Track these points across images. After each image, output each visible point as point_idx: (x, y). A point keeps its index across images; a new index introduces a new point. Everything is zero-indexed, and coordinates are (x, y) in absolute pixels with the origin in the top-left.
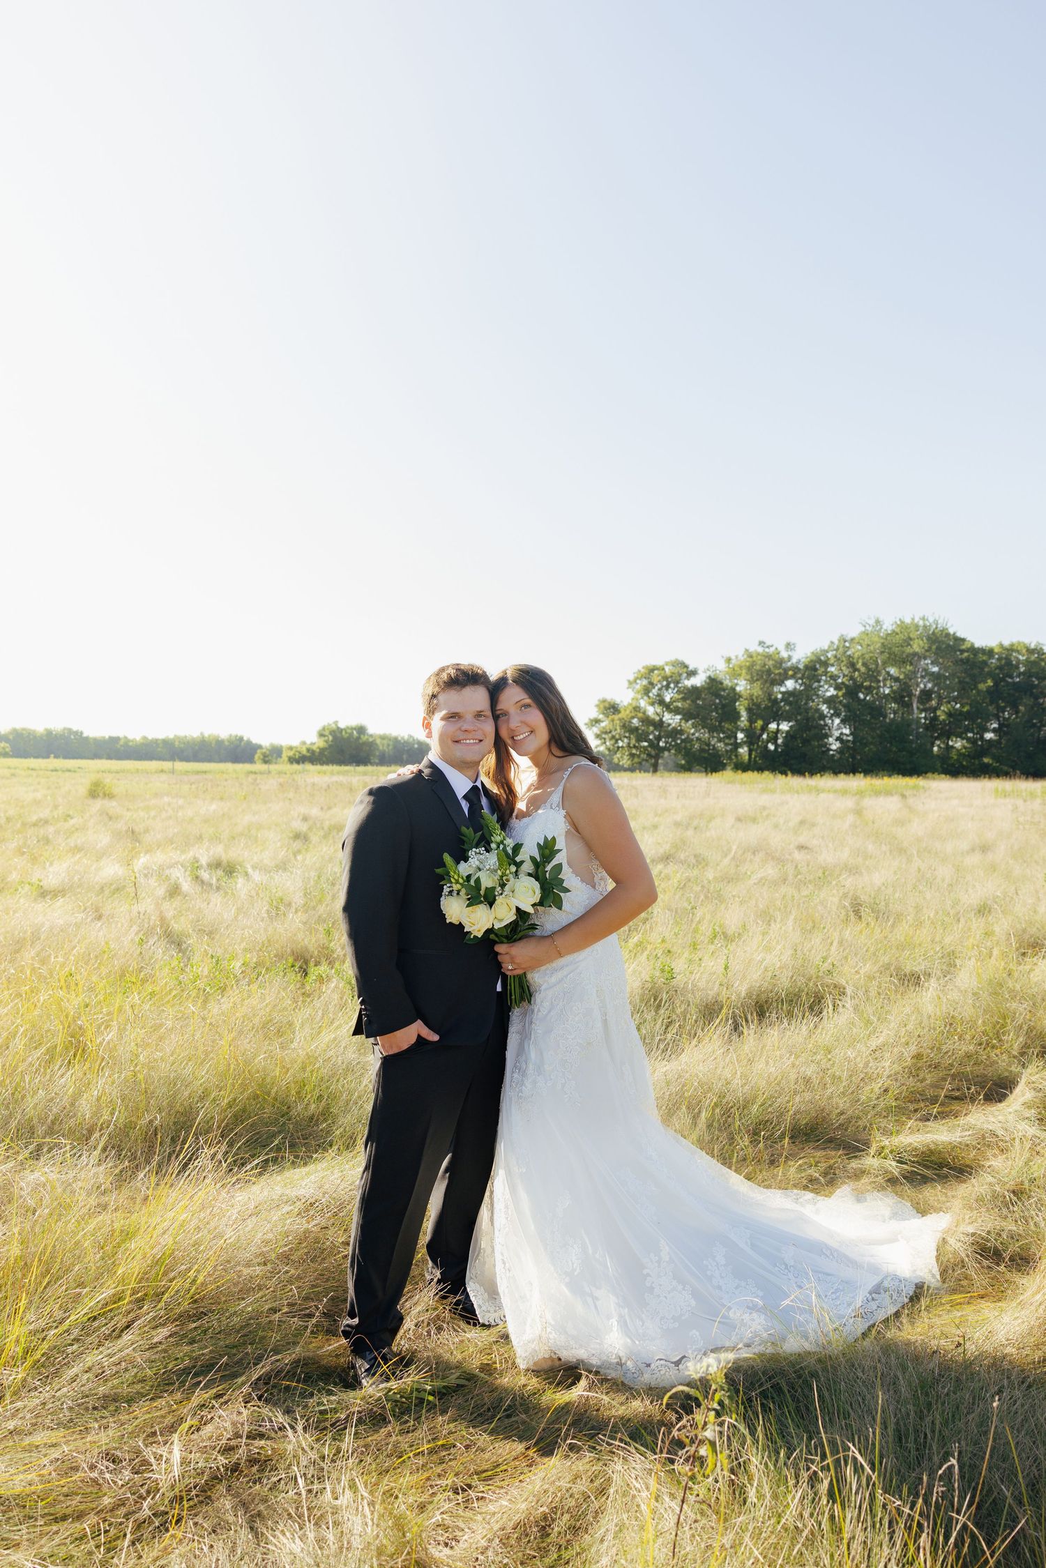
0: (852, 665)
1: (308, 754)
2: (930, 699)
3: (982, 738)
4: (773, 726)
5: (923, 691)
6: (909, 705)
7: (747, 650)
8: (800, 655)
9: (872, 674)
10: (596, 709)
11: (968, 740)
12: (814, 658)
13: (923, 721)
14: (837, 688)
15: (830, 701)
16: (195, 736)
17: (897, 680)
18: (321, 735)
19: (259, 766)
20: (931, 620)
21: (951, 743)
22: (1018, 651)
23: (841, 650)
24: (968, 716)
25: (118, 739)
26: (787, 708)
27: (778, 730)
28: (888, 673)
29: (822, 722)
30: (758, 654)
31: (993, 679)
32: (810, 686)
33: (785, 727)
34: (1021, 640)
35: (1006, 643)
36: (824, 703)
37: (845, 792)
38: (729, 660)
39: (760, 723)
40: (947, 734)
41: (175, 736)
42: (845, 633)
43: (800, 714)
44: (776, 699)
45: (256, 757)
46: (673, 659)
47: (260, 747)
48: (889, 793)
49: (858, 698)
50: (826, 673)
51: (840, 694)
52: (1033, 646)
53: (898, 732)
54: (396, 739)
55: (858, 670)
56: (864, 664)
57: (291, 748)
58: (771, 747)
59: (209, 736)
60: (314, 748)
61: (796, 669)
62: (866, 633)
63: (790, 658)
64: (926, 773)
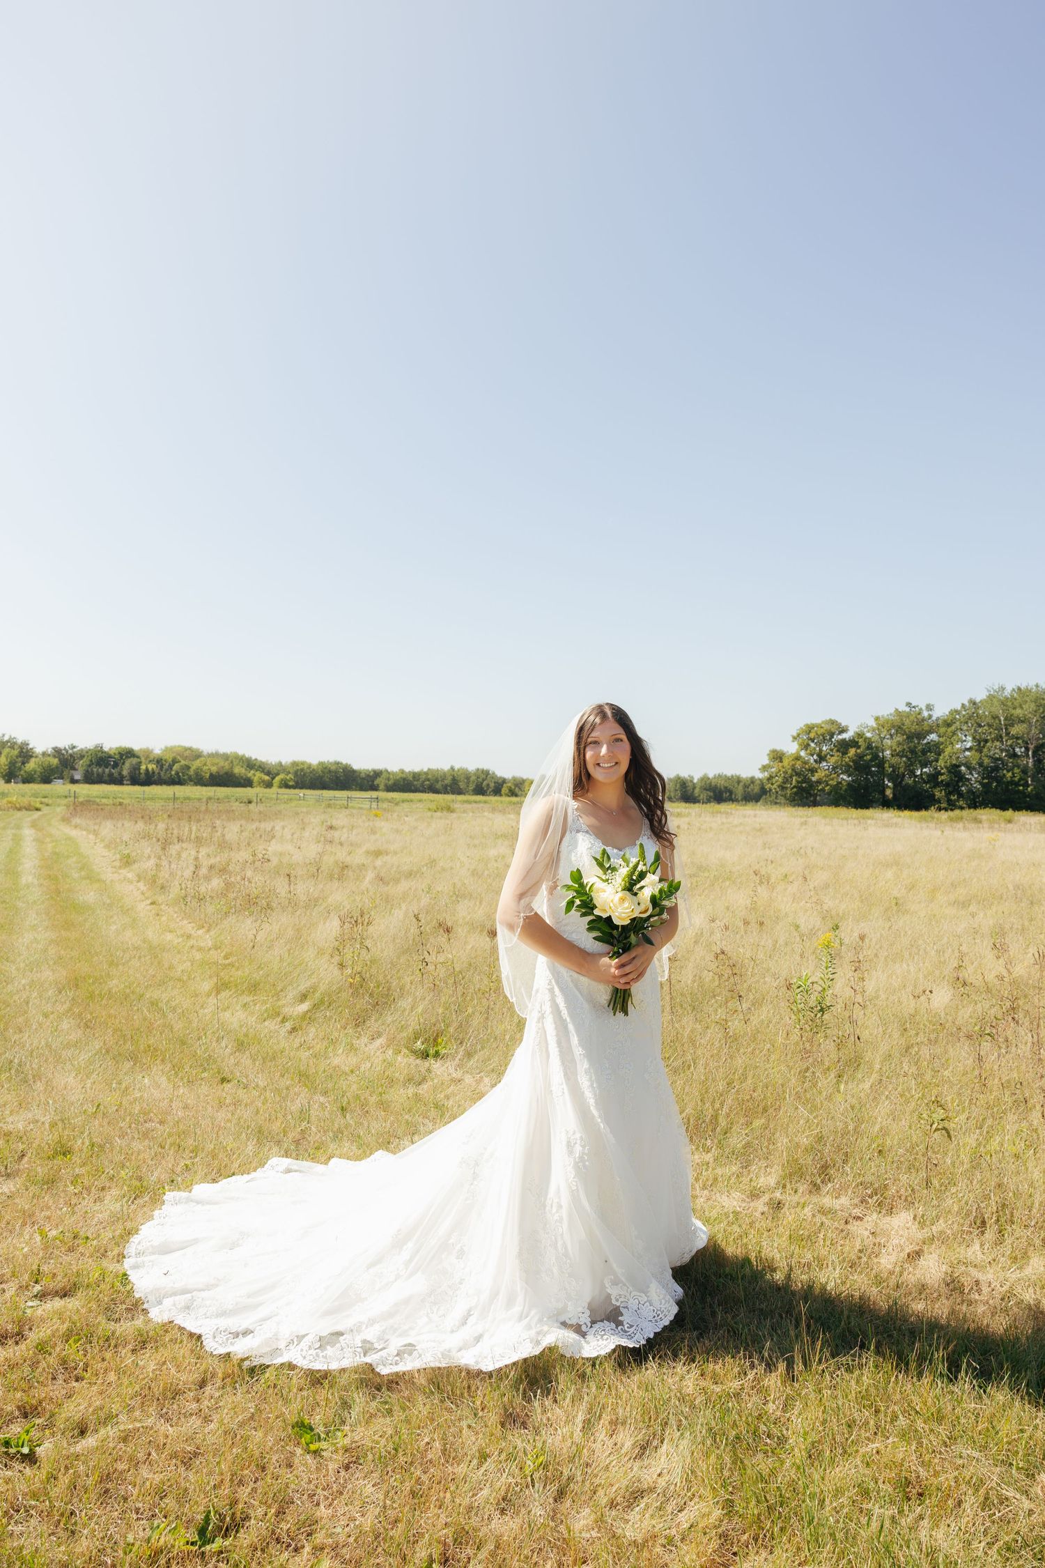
0: (979, 723)
7: (897, 710)
10: (767, 758)
12: (952, 716)
23: (973, 709)
28: (1009, 731)
30: (905, 713)
32: (947, 740)
38: (877, 719)
42: (973, 697)
46: (827, 719)
61: (937, 724)
62: (992, 696)
63: (930, 716)
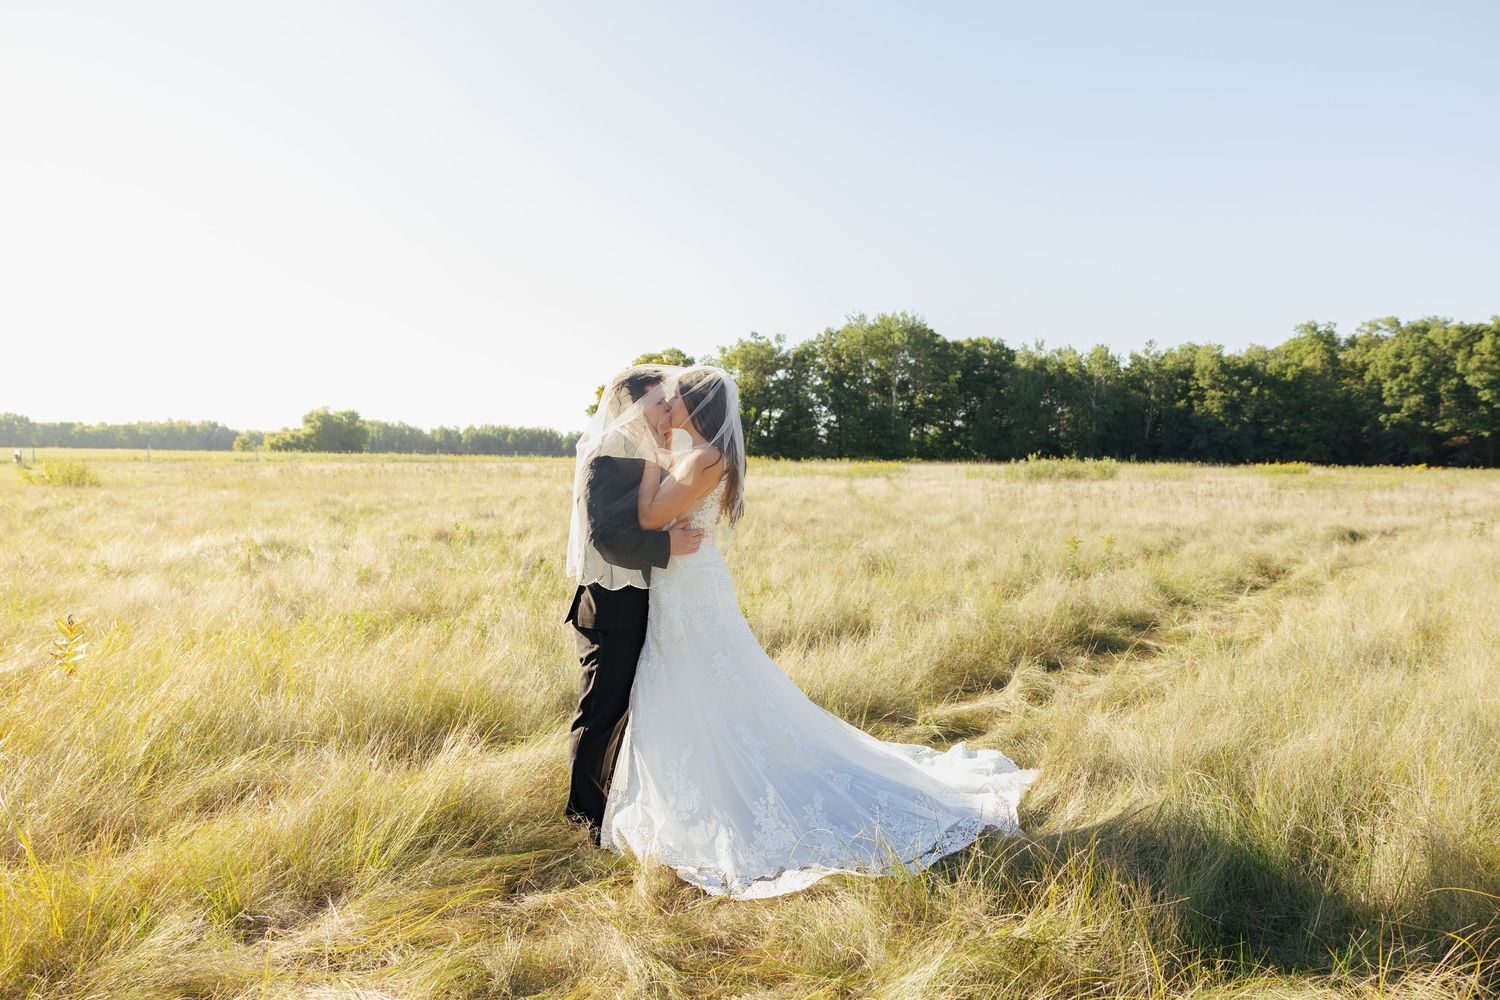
0: (838, 356)
1: (292, 441)
2: (907, 389)
3: (952, 424)
4: (765, 413)
5: (901, 381)
6: (888, 395)
7: (741, 341)
8: (790, 346)
9: (856, 365)
11: (940, 426)
12: (803, 349)
13: (901, 409)
14: (824, 378)
15: (819, 390)
16: (162, 422)
17: (878, 370)
18: (307, 421)
19: (237, 454)
20: (910, 316)
21: (925, 430)
22: (984, 346)
23: (827, 342)
24: (940, 404)
25: (70, 426)
26: (779, 396)
27: (770, 418)
28: (870, 365)
29: (810, 410)
30: (751, 344)
31: (962, 370)
32: (800, 376)
33: (777, 414)
34: (986, 336)
35: (974, 338)
36: (813, 392)
37: (838, 475)
38: (724, 350)
39: (753, 411)
40: (922, 422)
41: (139, 422)
42: (831, 326)
43: (790, 402)
44: (768, 387)
45: (235, 443)
46: (671, 348)
47: (236, 434)
48: (876, 475)
49: (844, 388)
50: (814, 363)
51: (827, 383)
52: (995, 342)
53: (881, 419)
54: (386, 425)
55: (844, 361)
56: (848, 356)
57: (273, 435)
58: (765, 433)
59: (179, 422)
60: (300, 434)
61: (785, 358)
62: (850, 326)
63: (780, 349)
64: (905, 457)
